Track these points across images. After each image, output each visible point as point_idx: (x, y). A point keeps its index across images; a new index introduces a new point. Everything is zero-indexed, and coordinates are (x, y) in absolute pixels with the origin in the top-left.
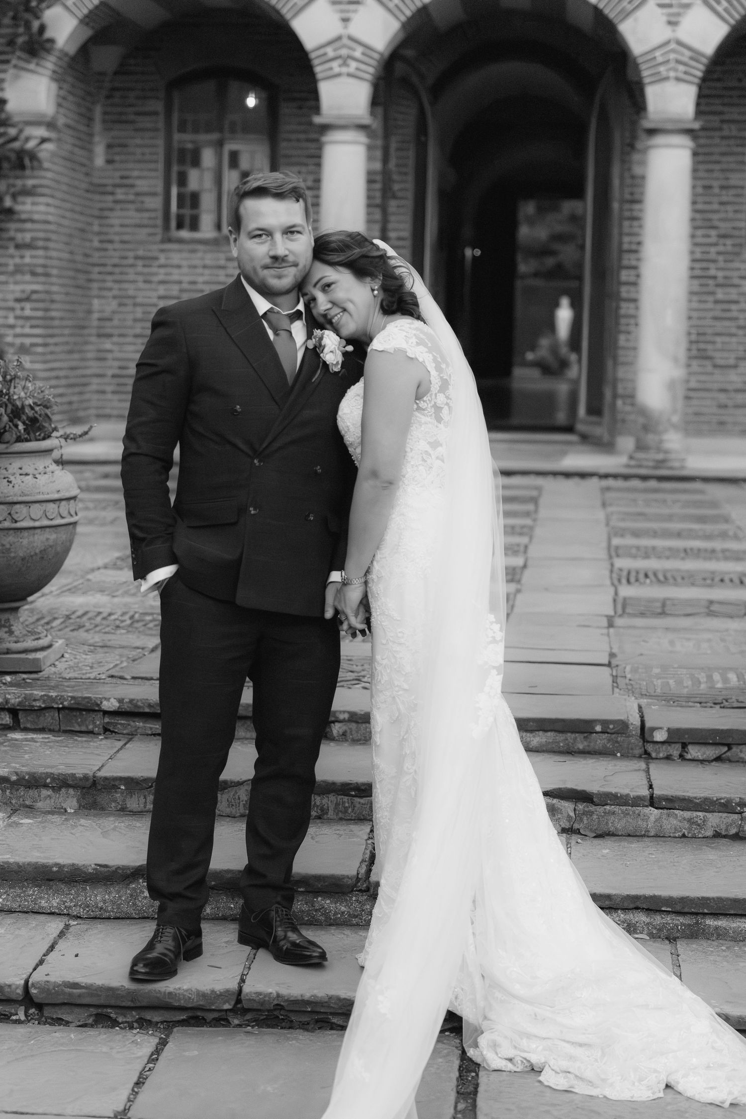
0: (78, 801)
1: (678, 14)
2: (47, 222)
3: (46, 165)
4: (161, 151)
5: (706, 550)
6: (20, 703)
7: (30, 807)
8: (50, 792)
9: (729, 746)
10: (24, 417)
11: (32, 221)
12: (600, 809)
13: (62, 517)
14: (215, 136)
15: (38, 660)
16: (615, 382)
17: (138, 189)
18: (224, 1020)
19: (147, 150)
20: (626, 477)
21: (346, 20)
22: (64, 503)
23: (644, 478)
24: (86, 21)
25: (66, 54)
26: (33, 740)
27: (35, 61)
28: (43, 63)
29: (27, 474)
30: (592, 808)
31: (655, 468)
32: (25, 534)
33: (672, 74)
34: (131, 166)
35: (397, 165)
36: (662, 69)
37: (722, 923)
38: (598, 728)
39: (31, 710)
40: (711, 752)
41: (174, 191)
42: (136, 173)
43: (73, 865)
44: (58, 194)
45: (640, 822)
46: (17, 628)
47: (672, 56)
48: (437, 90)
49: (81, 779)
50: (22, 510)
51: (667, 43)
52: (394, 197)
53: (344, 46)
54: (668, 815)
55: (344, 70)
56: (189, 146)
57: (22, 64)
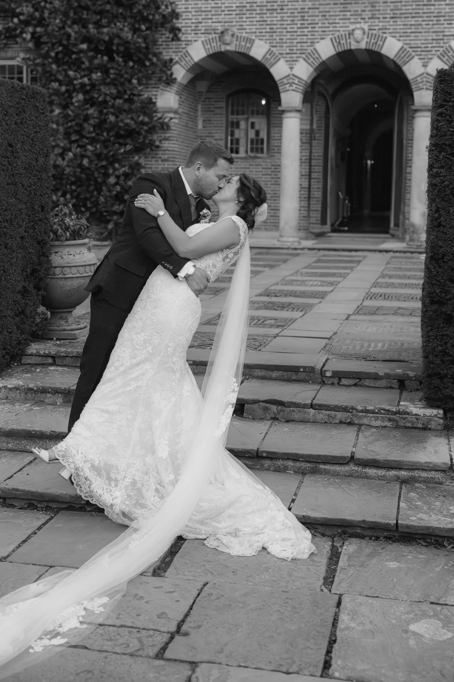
0: (63, 399)
1: (427, 62)
2: (174, 151)
3: (172, 128)
4: (224, 122)
5: (415, 284)
6: (55, 354)
7: (43, 401)
8: (50, 395)
9: (360, 379)
10: (70, 230)
11: (169, 150)
12: (288, 409)
13: (87, 273)
14: (245, 116)
15: (76, 334)
16: (404, 213)
17: (215, 138)
18: (83, 508)
19: (219, 122)
20: (405, 252)
21: (291, 68)
22: (87, 267)
23: (412, 253)
24: (189, 71)
25: (182, 84)
26: (57, 371)
27: (169, 87)
28: (172, 87)
29: (71, 255)
30: (285, 409)
31: (417, 248)
32: (69, 280)
33: (425, 87)
34: (212, 128)
35: (318, 127)
36: (420, 85)
37: (327, 467)
38: (302, 370)
39: (60, 357)
40: (352, 382)
41: (229, 138)
42: (214, 131)
43: (41, 431)
44: (180, 140)
45: (306, 416)
46: (71, 320)
47: (425, 79)
48: (334, 96)
49: (63, 390)
50: (67, 270)
51: (423, 74)
52: (315, 139)
53: (291, 79)
54: (319, 413)
55: (291, 88)
56: (235, 120)
57: (164, 88)
